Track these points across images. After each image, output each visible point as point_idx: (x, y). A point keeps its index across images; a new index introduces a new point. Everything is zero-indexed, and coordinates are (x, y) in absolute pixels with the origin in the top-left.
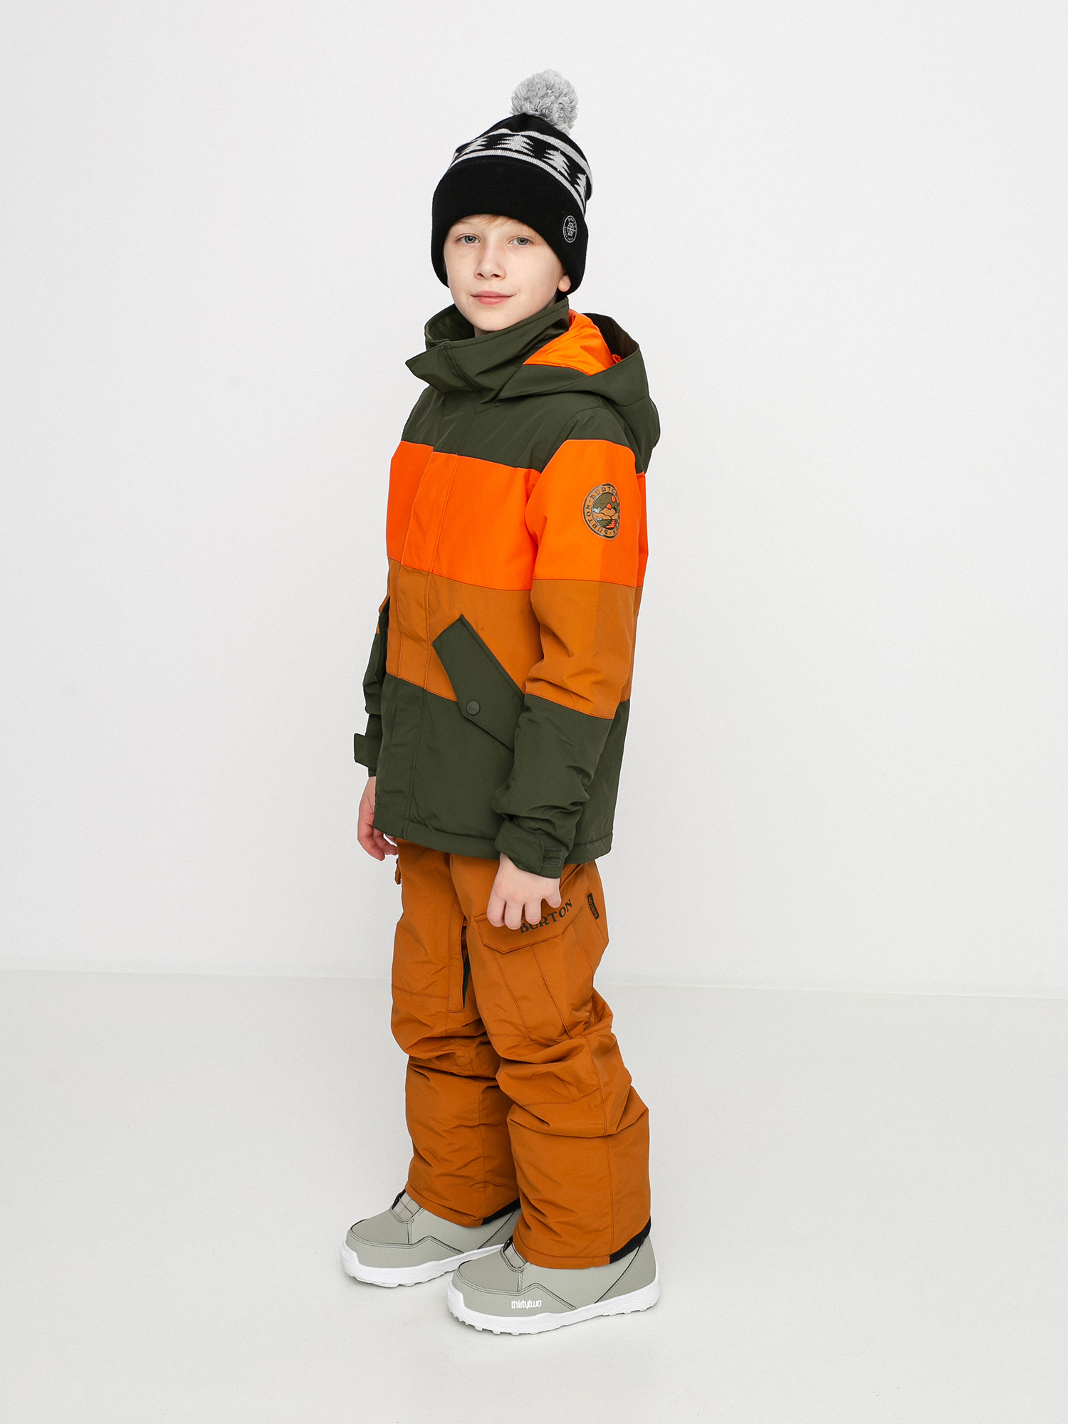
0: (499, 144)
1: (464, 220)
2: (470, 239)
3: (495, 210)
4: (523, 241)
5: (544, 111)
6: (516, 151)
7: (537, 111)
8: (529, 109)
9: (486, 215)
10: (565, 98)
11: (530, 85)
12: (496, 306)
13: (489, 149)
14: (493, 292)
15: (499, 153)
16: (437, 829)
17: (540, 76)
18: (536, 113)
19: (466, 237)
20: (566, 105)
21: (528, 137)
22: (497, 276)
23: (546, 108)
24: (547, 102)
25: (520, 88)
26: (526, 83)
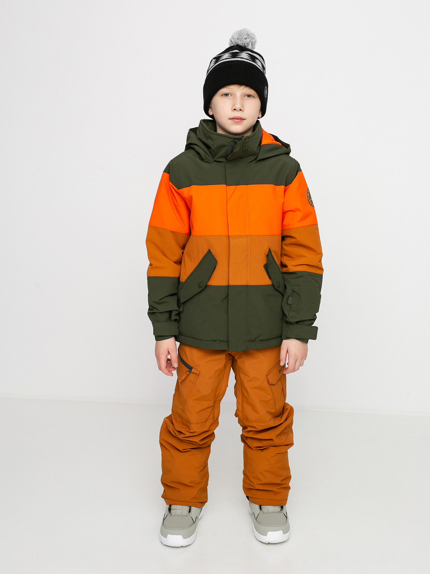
0: (238, 56)
1: (225, 87)
2: (226, 95)
3: (240, 83)
4: (249, 96)
5: (246, 45)
6: (246, 59)
7: (243, 44)
8: (240, 43)
9: (237, 85)
10: (253, 40)
11: (240, 34)
12: (240, 123)
13: (234, 58)
14: (239, 117)
15: (239, 59)
16: (261, 341)
17: (244, 30)
18: (243, 45)
19: (225, 94)
20: (253, 43)
21: (248, 54)
22: (241, 110)
23: (247, 43)
24: (248, 41)
25: (235, 35)
26: (238, 33)
